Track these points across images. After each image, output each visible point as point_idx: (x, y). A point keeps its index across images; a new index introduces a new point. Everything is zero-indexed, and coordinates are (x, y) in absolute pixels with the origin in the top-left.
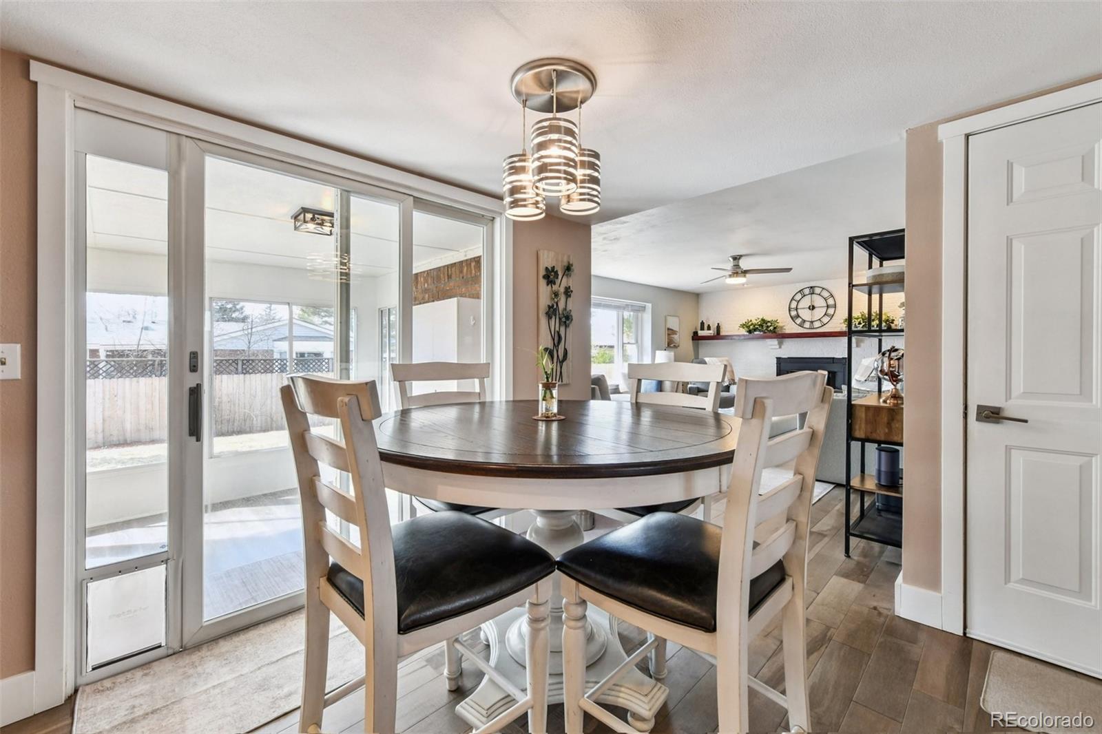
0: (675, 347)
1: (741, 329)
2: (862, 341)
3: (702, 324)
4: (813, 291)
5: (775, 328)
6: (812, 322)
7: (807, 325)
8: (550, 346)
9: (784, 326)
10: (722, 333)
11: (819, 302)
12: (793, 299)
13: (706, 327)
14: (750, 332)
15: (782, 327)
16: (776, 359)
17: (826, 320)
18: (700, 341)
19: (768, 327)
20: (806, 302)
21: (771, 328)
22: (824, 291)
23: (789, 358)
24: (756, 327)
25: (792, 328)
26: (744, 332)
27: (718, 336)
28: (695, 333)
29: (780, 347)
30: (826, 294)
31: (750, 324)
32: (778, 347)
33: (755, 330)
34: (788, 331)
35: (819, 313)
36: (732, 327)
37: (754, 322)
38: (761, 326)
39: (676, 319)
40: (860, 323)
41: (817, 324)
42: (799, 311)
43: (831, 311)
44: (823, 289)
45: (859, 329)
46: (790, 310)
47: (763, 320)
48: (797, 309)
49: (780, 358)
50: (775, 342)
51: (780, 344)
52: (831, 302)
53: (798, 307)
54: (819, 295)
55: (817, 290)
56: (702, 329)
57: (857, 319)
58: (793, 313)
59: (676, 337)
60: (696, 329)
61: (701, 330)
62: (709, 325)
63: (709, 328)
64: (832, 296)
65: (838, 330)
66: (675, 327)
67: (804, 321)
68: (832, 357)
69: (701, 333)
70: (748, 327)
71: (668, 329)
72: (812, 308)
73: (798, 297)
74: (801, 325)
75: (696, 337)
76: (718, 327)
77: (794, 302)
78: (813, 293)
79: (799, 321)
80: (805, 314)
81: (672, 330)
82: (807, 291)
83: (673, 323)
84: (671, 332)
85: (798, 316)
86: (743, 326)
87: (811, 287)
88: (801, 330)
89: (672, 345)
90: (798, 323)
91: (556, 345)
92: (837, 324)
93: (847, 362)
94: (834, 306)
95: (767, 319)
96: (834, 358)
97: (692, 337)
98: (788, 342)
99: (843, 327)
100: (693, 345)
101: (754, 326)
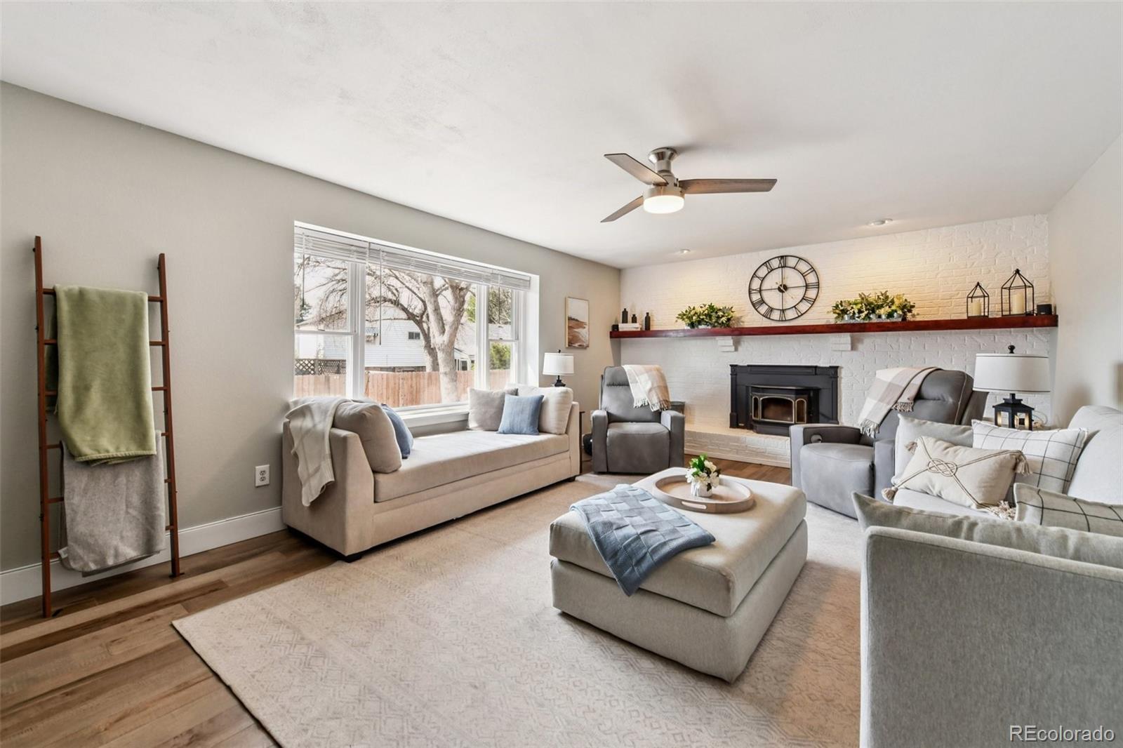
0: (582, 347)
1: (680, 321)
2: (860, 341)
3: (625, 313)
4: (785, 263)
5: (729, 320)
6: (783, 311)
7: (776, 315)
9: (741, 317)
10: (654, 327)
11: (793, 279)
12: (755, 275)
13: (630, 318)
14: (692, 325)
15: (738, 319)
16: (730, 367)
17: (804, 307)
18: (622, 339)
19: (718, 318)
20: (774, 280)
21: (724, 319)
22: (802, 263)
23: (748, 366)
24: (701, 317)
25: (753, 319)
26: (683, 325)
27: (647, 331)
28: (615, 327)
29: (736, 350)
30: (803, 267)
31: (692, 313)
32: (733, 348)
33: (700, 322)
34: (747, 325)
35: (793, 297)
36: (666, 319)
37: (699, 310)
38: (709, 316)
39: (583, 304)
40: (860, 312)
41: (790, 314)
42: (764, 293)
43: (812, 294)
44: (800, 259)
45: (858, 320)
46: (750, 293)
47: (711, 307)
48: (760, 291)
49: (736, 366)
50: (728, 341)
51: (737, 345)
52: (811, 279)
53: (763, 288)
54: (794, 268)
55: (791, 262)
56: (625, 321)
57: (856, 304)
58: (756, 297)
59: (583, 333)
60: (616, 321)
61: (623, 322)
62: (634, 315)
63: (634, 320)
64: (813, 270)
65: (823, 322)
66: (581, 315)
67: (771, 309)
68: (815, 365)
69: (623, 327)
70: (690, 318)
71: (570, 319)
72: (783, 288)
73: (763, 271)
74: (766, 316)
75: (615, 334)
76: (648, 319)
77: (756, 279)
78: (785, 266)
79: (763, 309)
80: (773, 299)
81: (577, 320)
82: (775, 263)
83: (578, 310)
84: (574, 323)
85: (762, 302)
86: (682, 316)
87: (782, 257)
88: (766, 323)
89: (576, 345)
90: (763, 312)
92: (822, 314)
93: (833, 373)
94: (818, 286)
95: (717, 305)
96: (816, 367)
97: (611, 333)
98: (749, 343)
99: (831, 319)
100: (612, 344)
101: (699, 317)
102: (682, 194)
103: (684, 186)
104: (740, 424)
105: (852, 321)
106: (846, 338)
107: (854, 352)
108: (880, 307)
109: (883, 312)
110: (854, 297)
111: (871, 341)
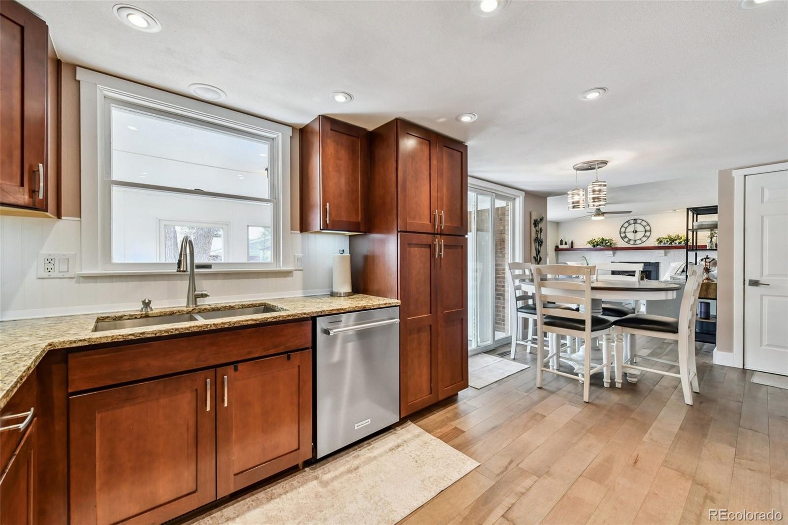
1: (588, 244)
2: (668, 252)
3: (561, 241)
4: (636, 221)
5: (611, 244)
6: (635, 241)
7: (632, 242)
8: (535, 256)
10: (575, 247)
11: (639, 228)
12: (622, 226)
13: (564, 243)
14: (594, 246)
15: (615, 244)
16: (611, 263)
17: (644, 239)
18: (560, 252)
19: (606, 243)
20: (631, 228)
21: (609, 244)
22: (643, 222)
24: (599, 243)
25: (621, 244)
26: (590, 246)
27: (572, 248)
28: (557, 247)
29: (614, 256)
30: (644, 223)
31: (594, 241)
32: (612, 255)
33: (597, 245)
34: (619, 246)
35: (640, 235)
36: (581, 242)
37: (597, 240)
38: (602, 242)
40: (667, 242)
41: (638, 242)
42: (626, 233)
43: (648, 234)
44: (643, 220)
45: (667, 245)
46: (620, 233)
47: (603, 239)
48: (625, 232)
49: (614, 262)
50: (611, 252)
51: (614, 254)
52: (648, 228)
54: (640, 224)
55: (639, 221)
56: (561, 244)
57: (666, 239)
58: (623, 235)
60: (557, 244)
62: (566, 242)
63: (566, 244)
64: (648, 224)
65: (652, 245)
67: (630, 240)
69: (561, 247)
70: (593, 243)
72: (635, 232)
73: (626, 225)
74: (628, 242)
75: (557, 249)
76: (572, 243)
77: (623, 228)
78: (636, 223)
79: (626, 240)
80: (631, 236)
82: (632, 222)
85: (626, 237)
86: (589, 242)
87: (635, 219)
88: (628, 245)
91: (537, 255)
92: (652, 242)
93: (657, 265)
94: (650, 231)
95: (605, 238)
96: (649, 263)
97: (555, 249)
98: (619, 253)
99: (656, 244)
101: (597, 243)
102: (604, 216)
103: (603, 214)
105: (665, 245)
106: (662, 251)
107: (666, 257)
108: (676, 240)
109: (677, 242)
110: (666, 236)
111: (672, 252)
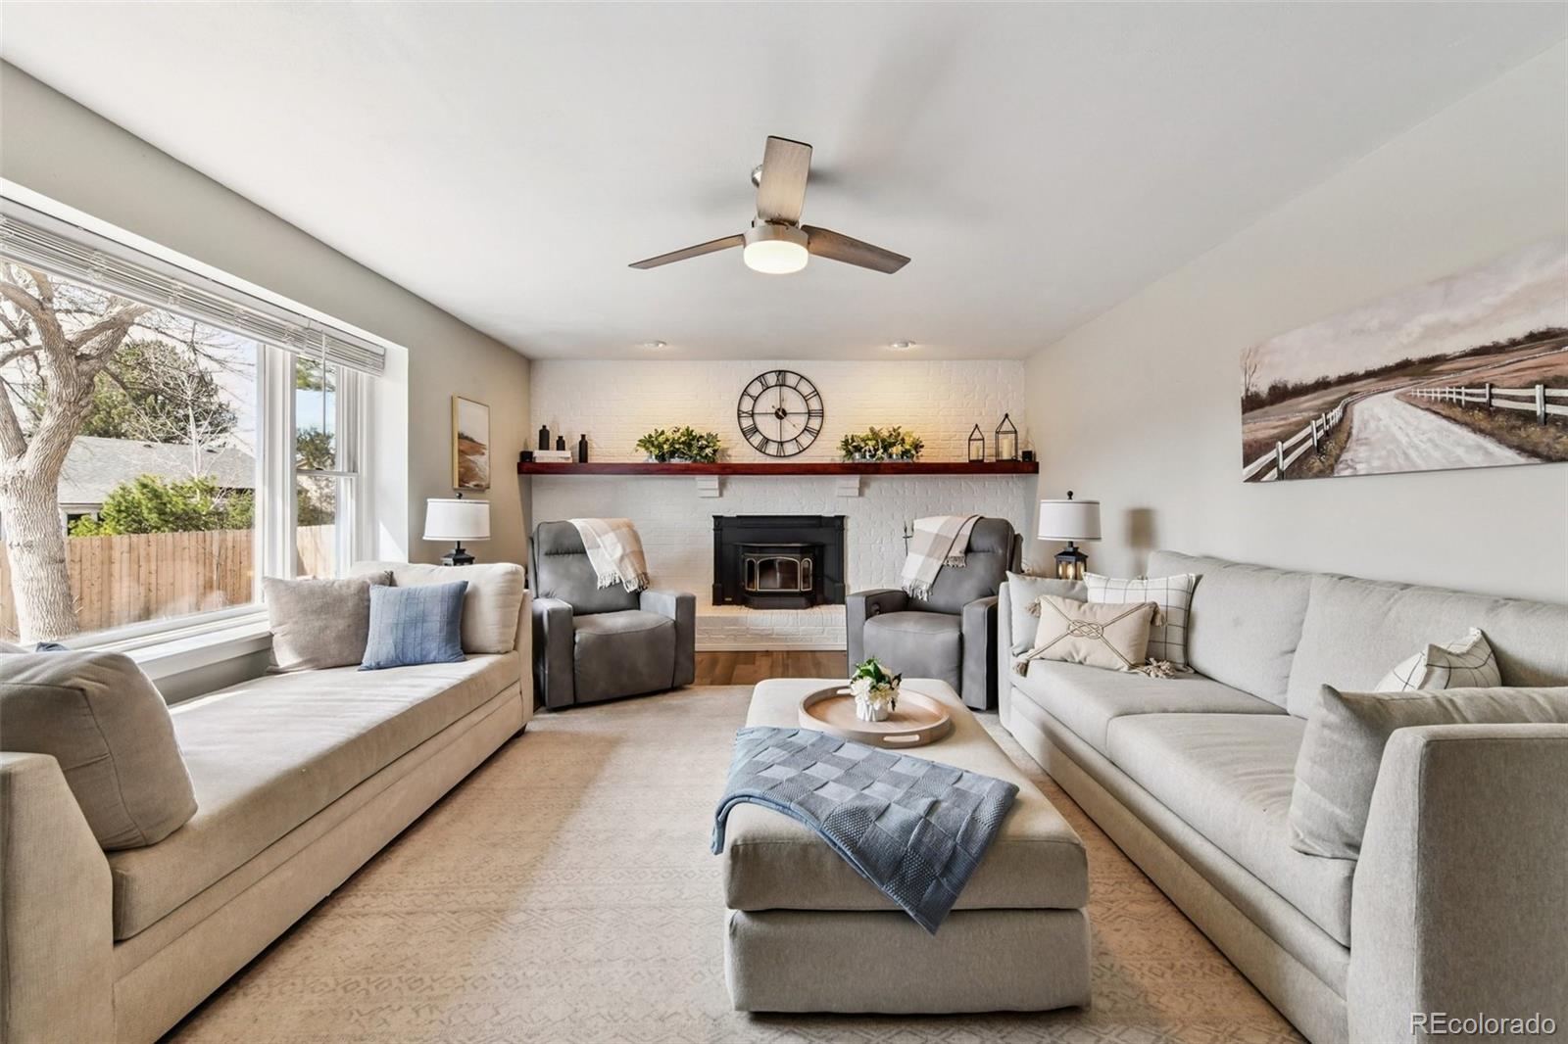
0: (481, 489)
1: (642, 450)
2: (869, 485)
3: (544, 434)
4: (784, 380)
5: (715, 451)
6: (781, 443)
7: (772, 449)
9: (728, 448)
10: (593, 459)
11: (793, 403)
12: (745, 393)
13: (553, 443)
14: (662, 458)
15: (724, 450)
16: (713, 519)
17: (805, 440)
18: (534, 476)
19: (702, 448)
20: (769, 402)
21: (709, 451)
22: (803, 382)
23: (739, 517)
24: (677, 446)
25: (741, 452)
26: (647, 457)
27: (581, 464)
28: (526, 457)
29: (721, 494)
30: (806, 389)
31: (661, 439)
32: (717, 493)
33: (672, 454)
34: (734, 460)
35: (792, 427)
36: (617, 443)
37: (669, 434)
38: (688, 445)
39: (480, 412)
40: (875, 449)
41: (790, 449)
42: (758, 419)
43: (815, 423)
44: (802, 377)
45: (868, 460)
46: (739, 417)
47: (689, 432)
48: (752, 415)
49: (721, 517)
50: (712, 482)
51: (722, 488)
52: (815, 405)
53: (756, 411)
54: (795, 389)
55: (791, 380)
56: (544, 444)
58: (747, 423)
59: (480, 461)
60: (526, 444)
61: (541, 448)
62: (560, 438)
63: (561, 445)
64: (816, 393)
65: (827, 461)
66: (479, 433)
67: (766, 441)
68: (818, 514)
69: (542, 456)
70: (660, 447)
71: (461, 437)
72: (781, 414)
73: (756, 389)
74: (761, 449)
75: (527, 465)
76: (583, 444)
77: (746, 398)
78: (783, 385)
79: (757, 440)
80: (769, 427)
81: (472, 440)
82: (772, 379)
83: (474, 421)
84: (468, 445)
85: (755, 430)
86: (643, 445)
87: (780, 372)
88: (759, 459)
89: (471, 484)
90: (756, 443)
92: (828, 450)
93: (837, 524)
94: (821, 414)
95: (697, 432)
96: (820, 517)
97: (519, 465)
98: (736, 483)
99: (837, 456)
100: (521, 483)
101: (672, 445)
104: (727, 599)
105: (864, 461)
106: (854, 481)
107: (860, 498)
108: (894, 444)
109: (896, 450)
110: (864, 432)
111: (881, 484)
